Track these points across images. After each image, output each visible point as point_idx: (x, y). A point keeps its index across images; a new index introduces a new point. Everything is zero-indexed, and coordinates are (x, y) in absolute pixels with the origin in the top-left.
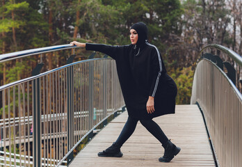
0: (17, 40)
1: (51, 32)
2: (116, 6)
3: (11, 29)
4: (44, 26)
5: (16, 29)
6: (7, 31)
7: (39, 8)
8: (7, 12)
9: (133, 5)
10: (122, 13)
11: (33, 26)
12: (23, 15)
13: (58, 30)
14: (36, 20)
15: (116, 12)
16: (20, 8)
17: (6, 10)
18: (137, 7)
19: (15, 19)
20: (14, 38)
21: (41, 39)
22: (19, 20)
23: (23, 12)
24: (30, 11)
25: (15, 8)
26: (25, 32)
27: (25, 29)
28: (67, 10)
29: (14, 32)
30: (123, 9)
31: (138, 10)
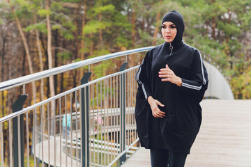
0: (103, 40)
1: (133, 32)
2: (195, 8)
3: (98, 29)
4: (128, 27)
5: (103, 30)
6: (95, 31)
7: (123, 10)
8: (94, 15)
9: (211, 6)
10: (200, 14)
11: (118, 28)
12: (109, 17)
13: (140, 31)
14: (120, 21)
15: (195, 13)
16: (107, 10)
17: (94, 12)
18: (215, 8)
19: (102, 20)
20: (101, 38)
21: (125, 38)
22: (105, 21)
23: (109, 14)
24: (115, 13)
25: (102, 11)
26: (110, 32)
27: (110, 29)
28: (149, 12)
29: (101, 32)
30: (201, 11)
31: (216, 11)
